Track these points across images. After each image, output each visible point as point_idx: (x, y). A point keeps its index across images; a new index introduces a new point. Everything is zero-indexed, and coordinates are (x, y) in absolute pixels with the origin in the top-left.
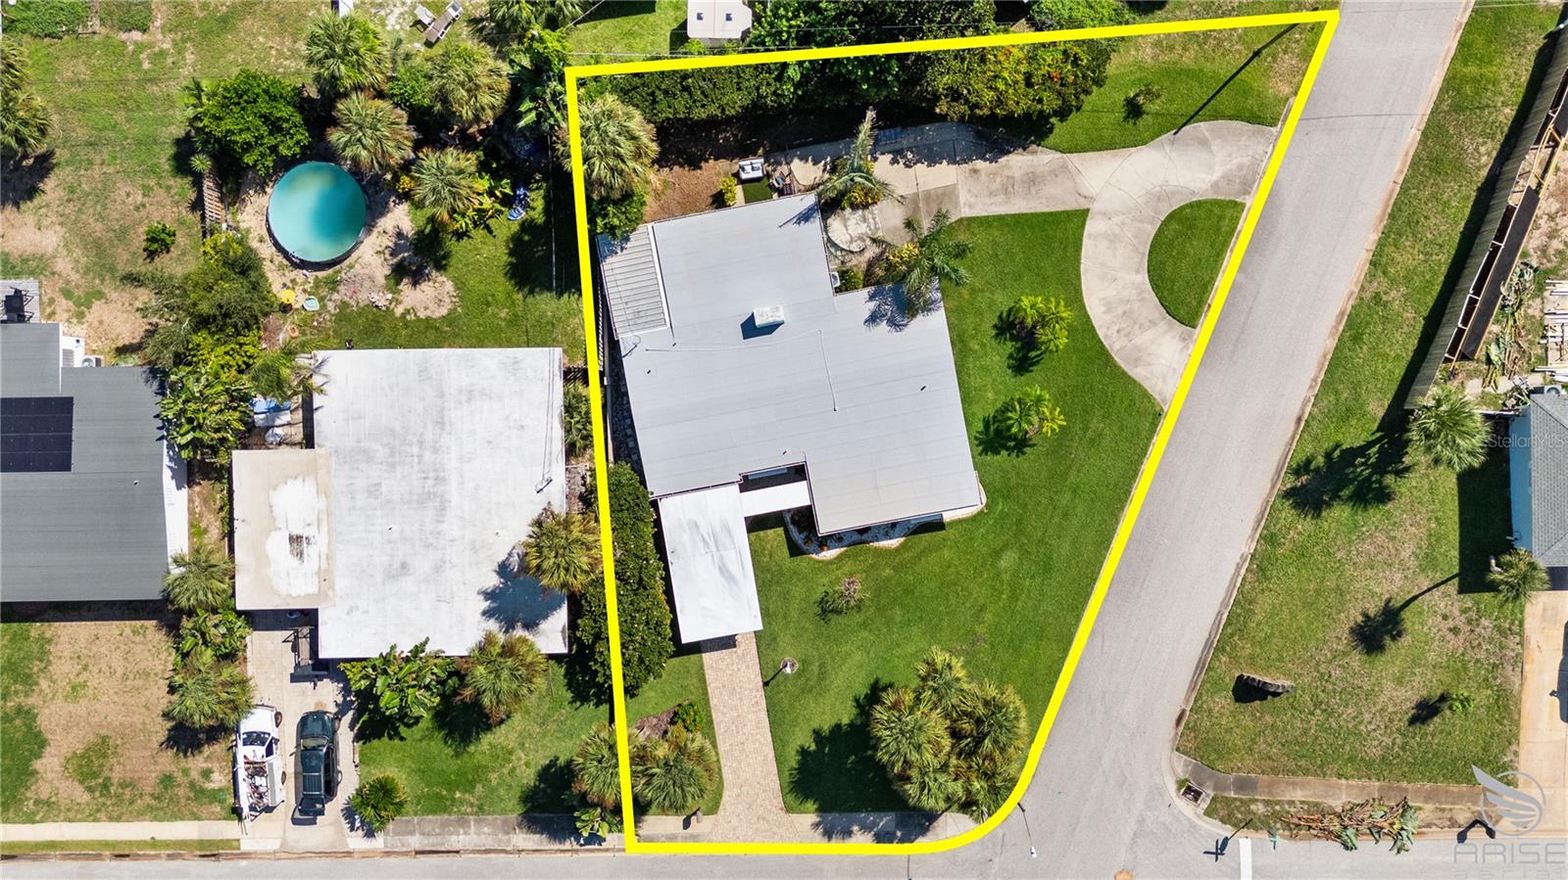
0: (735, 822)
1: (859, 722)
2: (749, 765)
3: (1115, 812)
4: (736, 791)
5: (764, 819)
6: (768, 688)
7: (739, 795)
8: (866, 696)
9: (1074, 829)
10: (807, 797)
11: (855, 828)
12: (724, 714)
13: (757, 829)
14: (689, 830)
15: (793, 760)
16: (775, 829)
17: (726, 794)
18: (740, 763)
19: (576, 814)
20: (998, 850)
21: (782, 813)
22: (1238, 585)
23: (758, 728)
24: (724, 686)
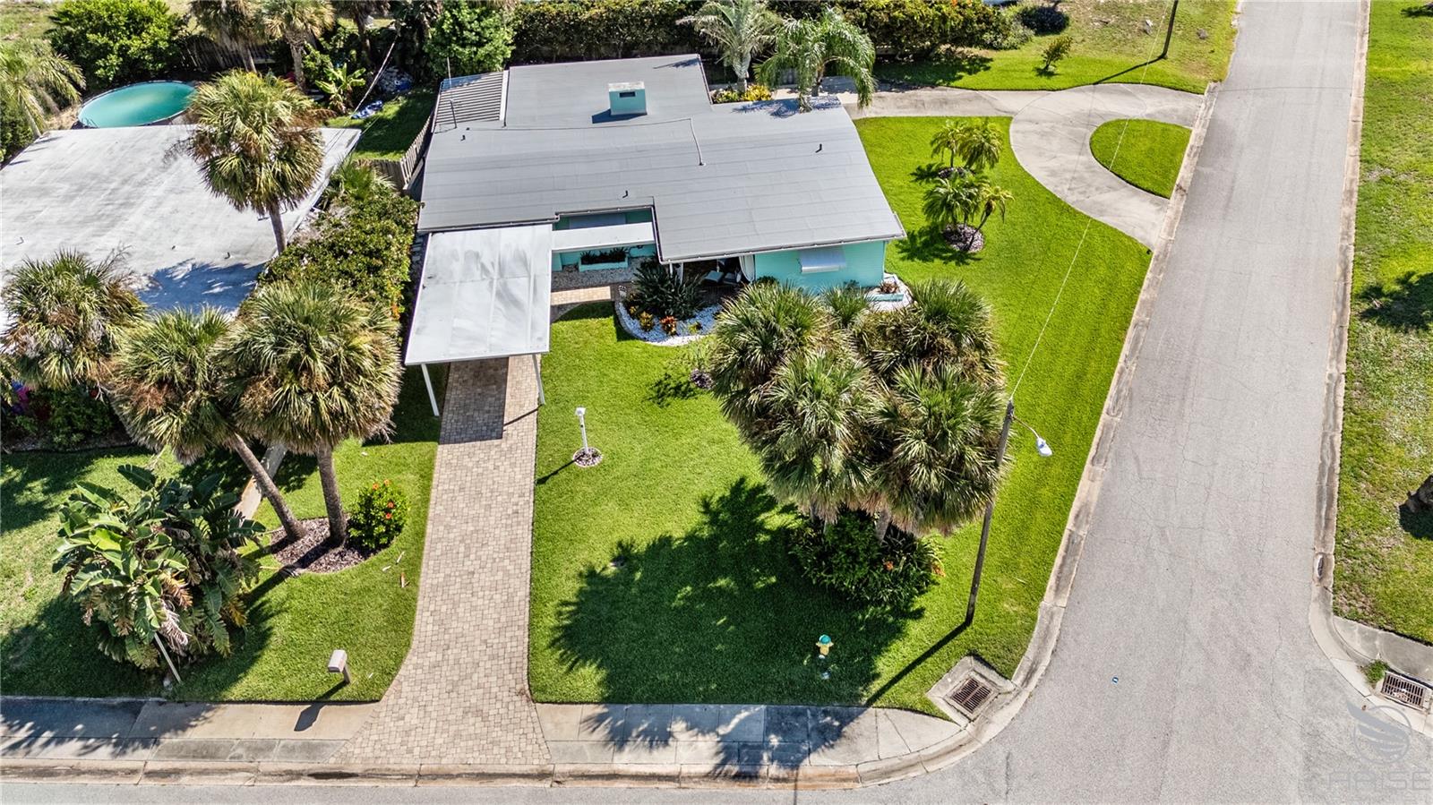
0: (412, 718)
1: (706, 533)
2: (473, 608)
3: (1246, 714)
4: (433, 656)
5: (479, 712)
6: (543, 487)
7: (437, 665)
8: (721, 499)
9: (1166, 745)
10: (584, 658)
11: (678, 727)
12: (448, 528)
13: (458, 735)
14: (307, 734)
15: (569, 588)
16: (497, 733)
17: (411, 660)
18: (455, 605)
19: (88, 622)
20: (1001, 784)
21: (520, 702)
22: (1341, 403)
23: (508, 549)
24: (462, 489)
